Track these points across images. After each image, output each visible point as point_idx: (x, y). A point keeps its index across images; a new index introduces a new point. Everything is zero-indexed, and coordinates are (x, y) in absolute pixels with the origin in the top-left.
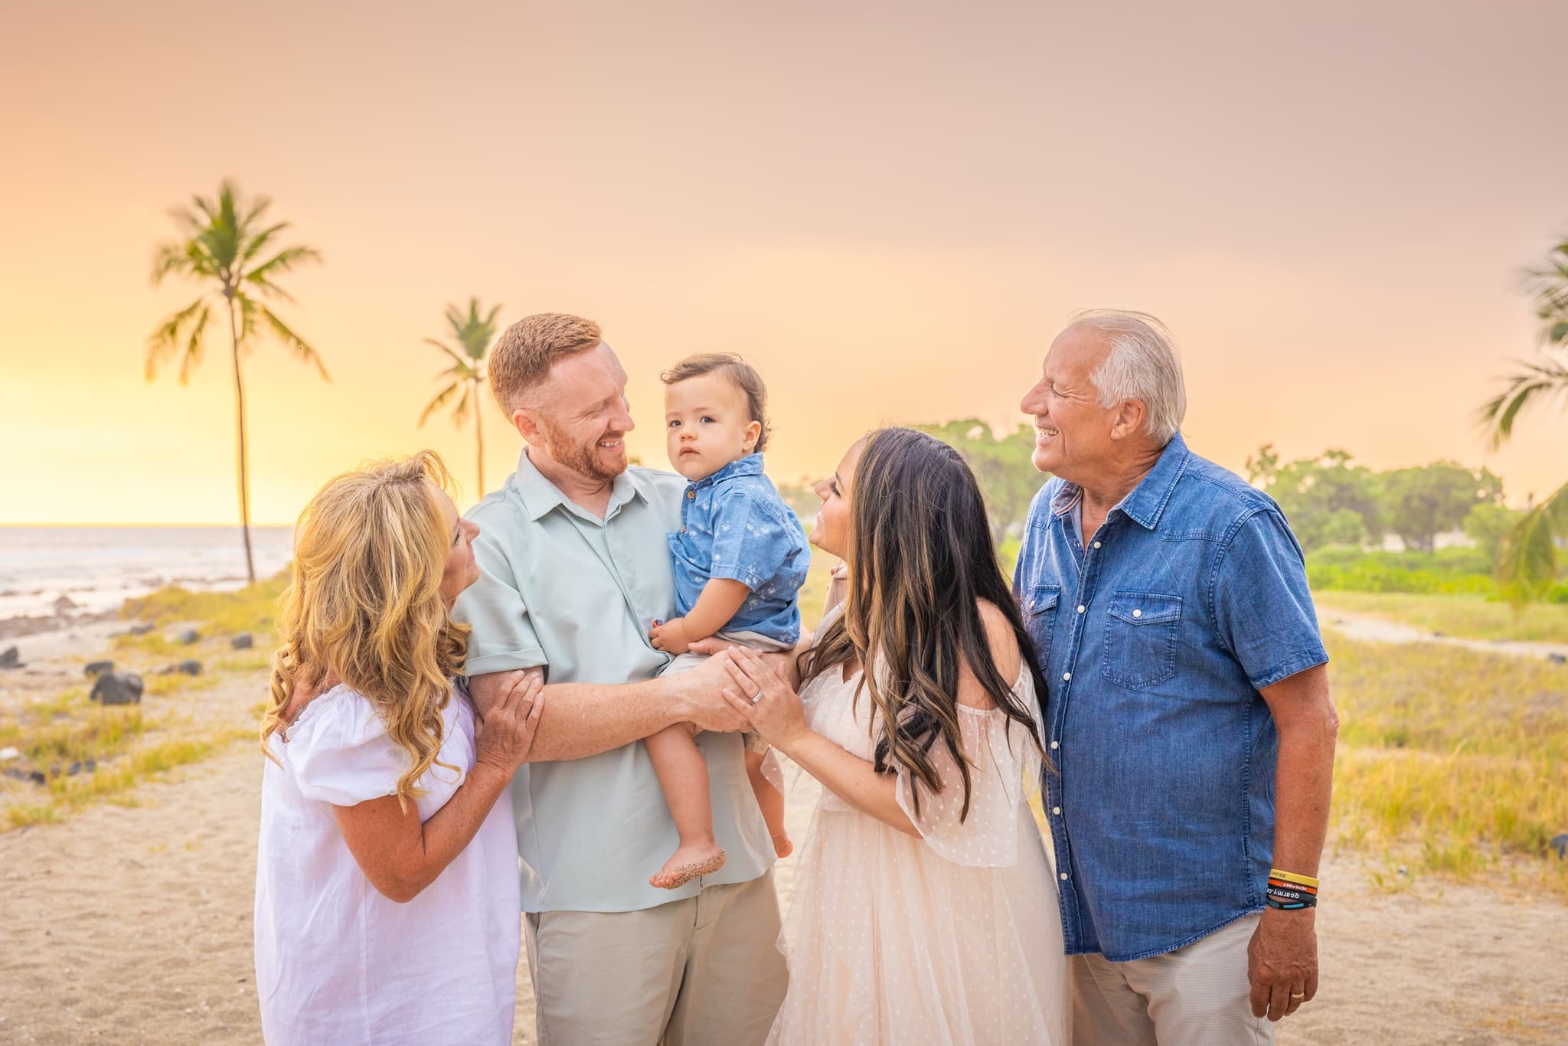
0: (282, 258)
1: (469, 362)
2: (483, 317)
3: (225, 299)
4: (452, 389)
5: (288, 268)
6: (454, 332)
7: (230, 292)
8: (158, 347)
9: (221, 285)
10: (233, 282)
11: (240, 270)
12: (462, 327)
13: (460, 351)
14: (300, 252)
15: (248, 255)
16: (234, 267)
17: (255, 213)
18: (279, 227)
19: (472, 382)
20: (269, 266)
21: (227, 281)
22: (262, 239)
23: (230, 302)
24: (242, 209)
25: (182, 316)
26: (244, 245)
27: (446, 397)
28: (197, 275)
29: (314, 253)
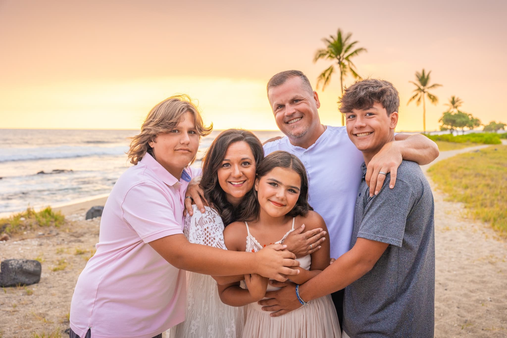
0: (356, 52)
1: (422, 87)
2: (426, 74)
3: (338, 65)
4: (416, 95)
5: (357, 54)
6: (417, 79)
7: (340, 63)
8: (320, 80)
9: (337, 61)
10: (341, 60)
11: (343, 56)
12: (420, 77)
13: (419, 84)
14: (360, 50)
15: (346, 51)
16: (341, 55)
17: (348, 38)
18: (355, 43)
19: (422, 93)
20: (352, 54)
21: (339, 59)
22: (350, 46)
23: (340, 66)
24: (344, 37)
25: (326, 71)
26: (345, 48)
27: (415, 97)
28: (329, 58)
29: (365, 50)
